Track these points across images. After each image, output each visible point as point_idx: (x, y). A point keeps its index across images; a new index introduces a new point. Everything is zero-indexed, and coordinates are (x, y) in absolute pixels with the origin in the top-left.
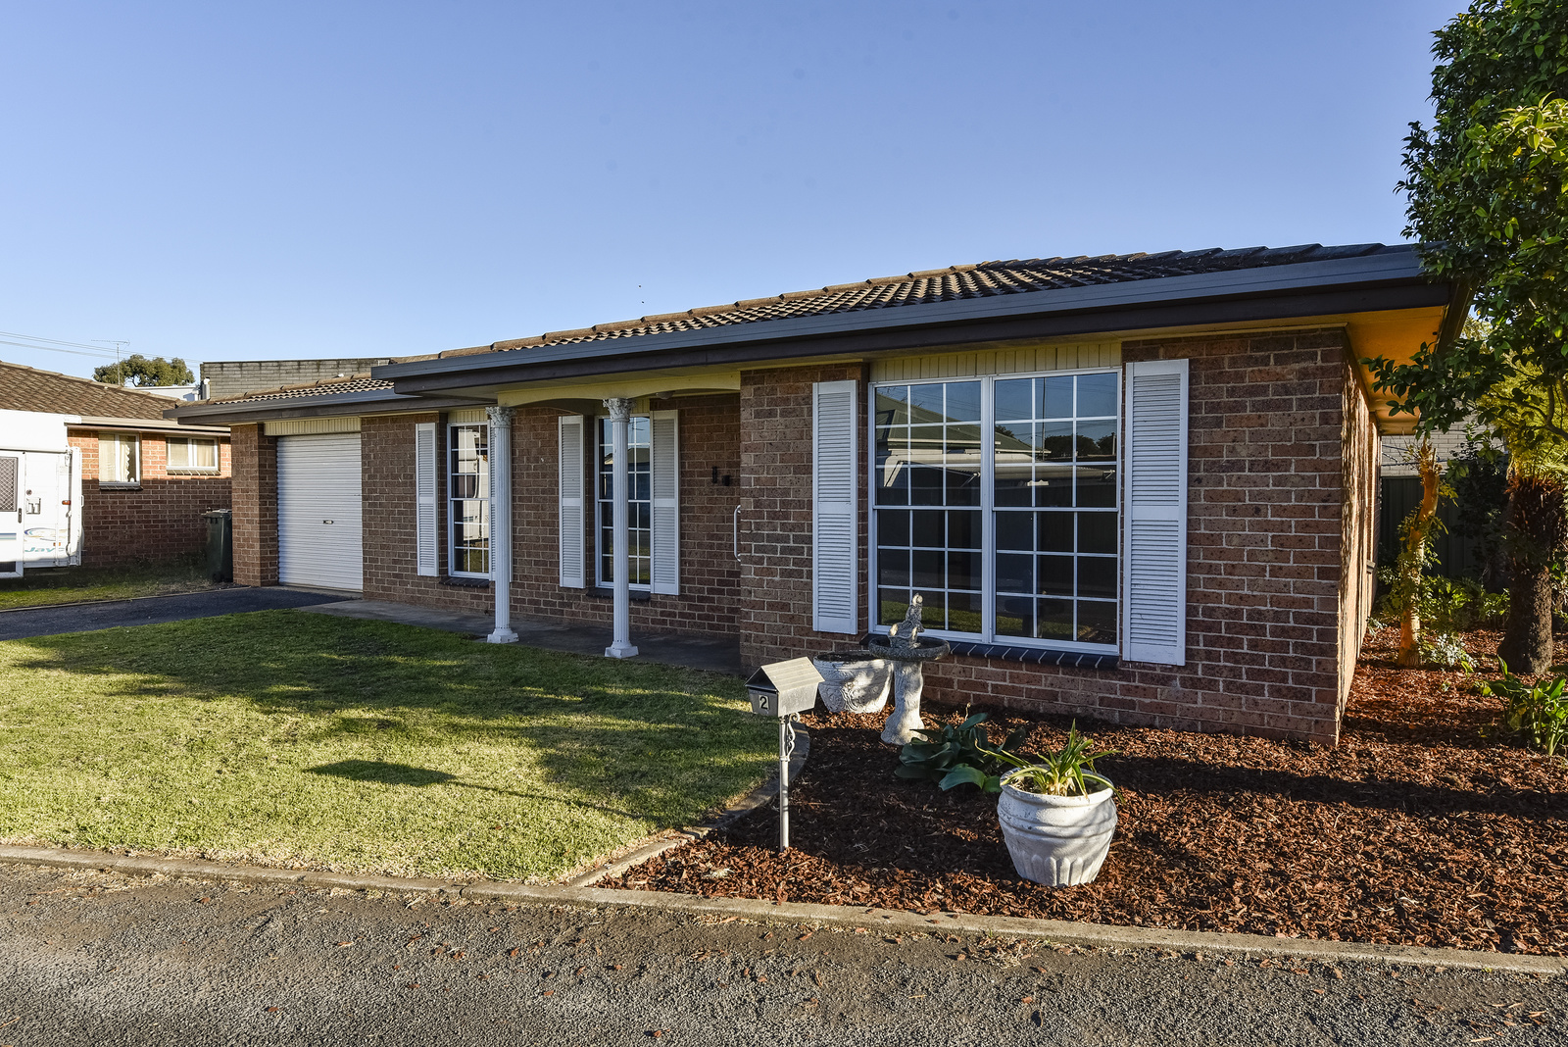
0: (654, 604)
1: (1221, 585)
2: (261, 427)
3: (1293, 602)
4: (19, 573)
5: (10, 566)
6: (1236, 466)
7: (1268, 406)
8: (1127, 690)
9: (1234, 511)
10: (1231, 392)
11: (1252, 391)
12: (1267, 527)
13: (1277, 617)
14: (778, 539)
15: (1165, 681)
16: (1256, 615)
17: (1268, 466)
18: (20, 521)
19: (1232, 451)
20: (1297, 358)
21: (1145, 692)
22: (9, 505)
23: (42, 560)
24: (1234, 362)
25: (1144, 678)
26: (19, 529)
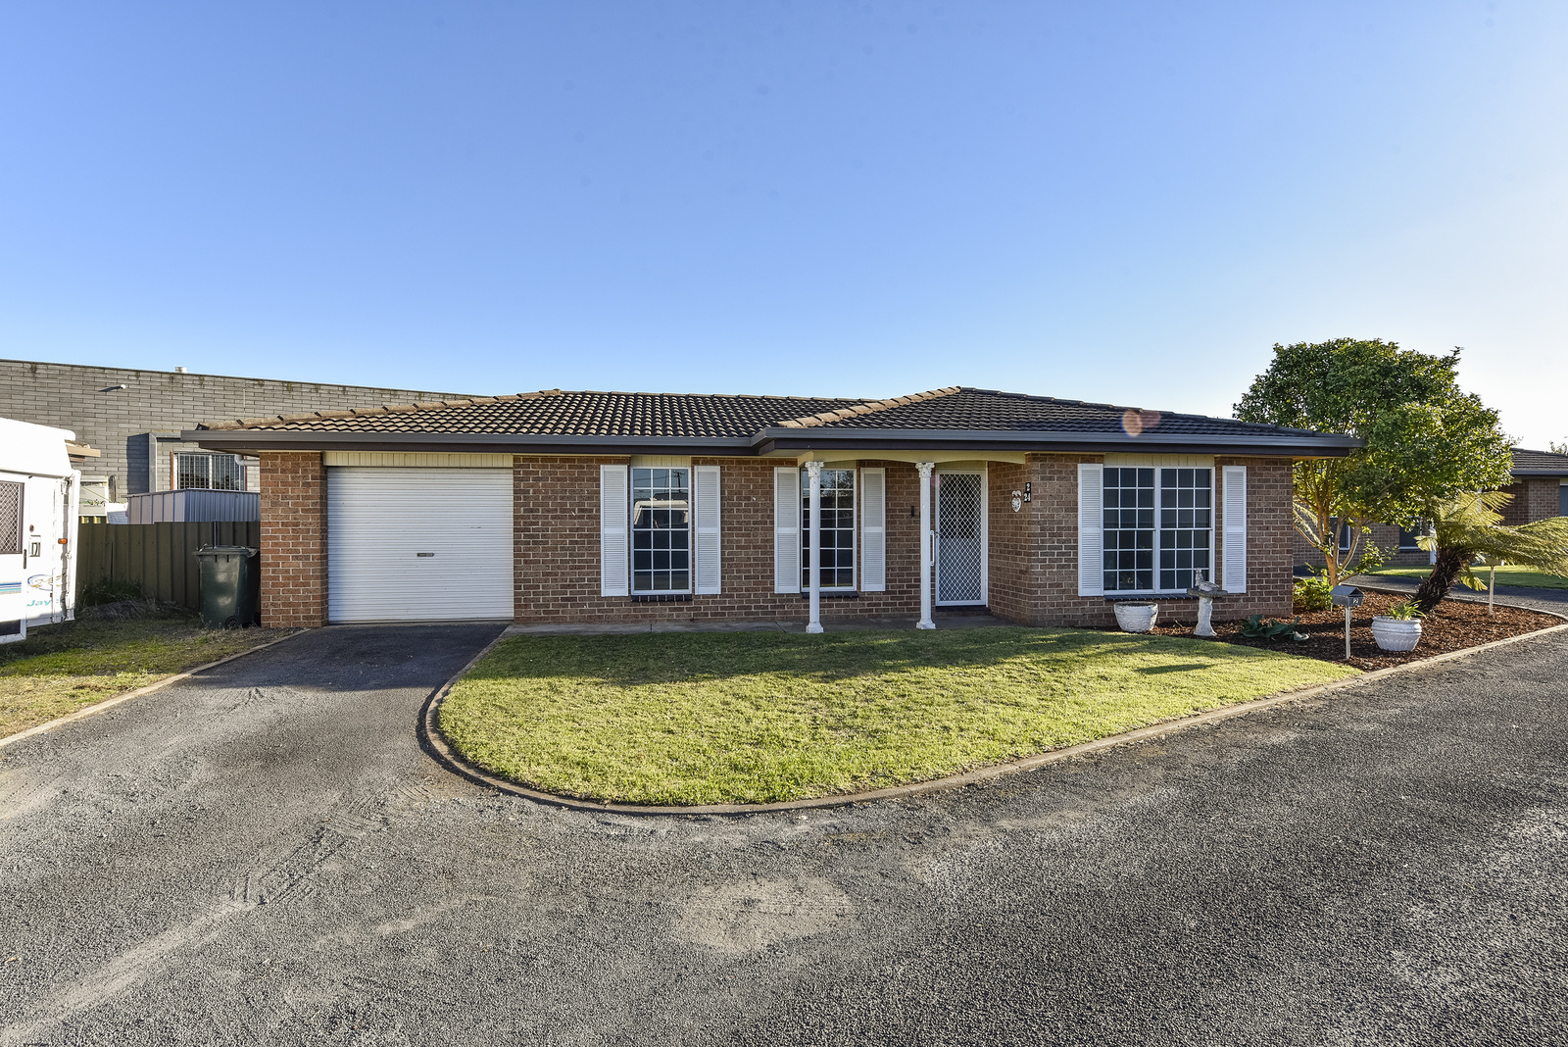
0: (862, 599)
1: (1256, 559)
2: (322, 457)
3: (1279, 564)
4: (22, 636)
5: (12, 627)
6: (1260, 510)
7: (1271, 487)
8: (1223, 606)
9: (1260, 528)
10: (1259, 481)
11: (1266, 481)
12: (1271, 534)
13: (1274, 570)
14: (1055, 548)
15: (1237, 600)
16: (1268, 570)
17: (1271, 510)
18: (25, 567)
19: (1259, 504)
20: (1280, 469)
21: (1230, 606)
22: (12, 545)
23: (43, 617)
24: (1259, 469)
25: (1230, 600)
26: (21, 576)
